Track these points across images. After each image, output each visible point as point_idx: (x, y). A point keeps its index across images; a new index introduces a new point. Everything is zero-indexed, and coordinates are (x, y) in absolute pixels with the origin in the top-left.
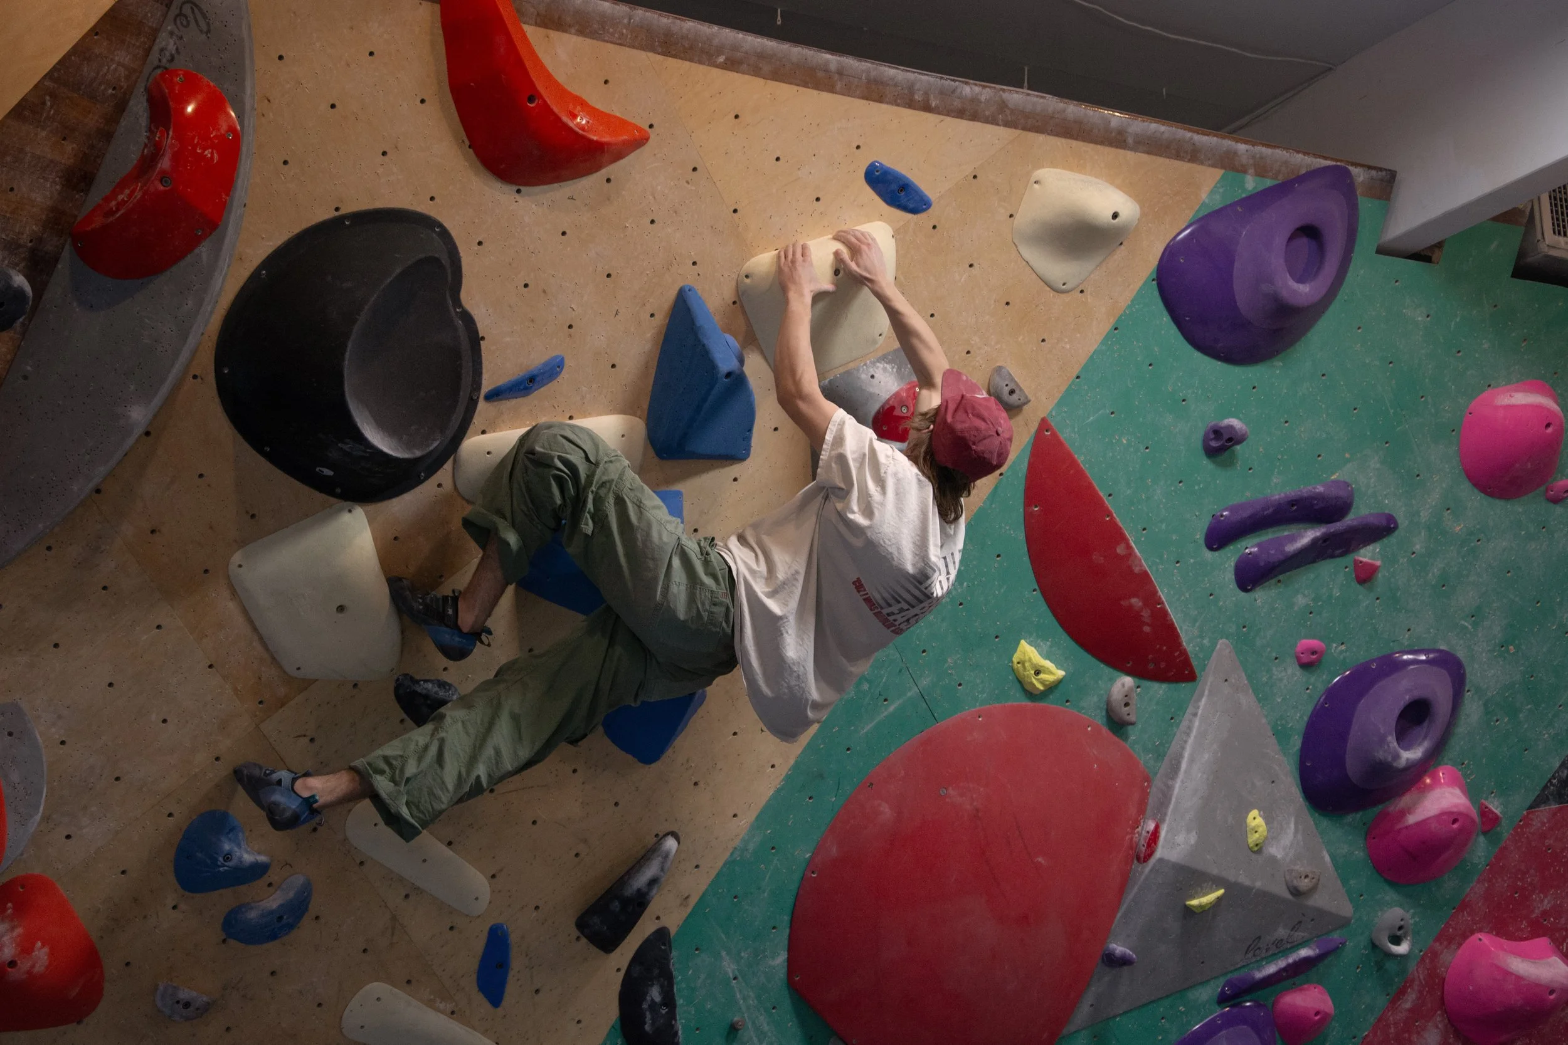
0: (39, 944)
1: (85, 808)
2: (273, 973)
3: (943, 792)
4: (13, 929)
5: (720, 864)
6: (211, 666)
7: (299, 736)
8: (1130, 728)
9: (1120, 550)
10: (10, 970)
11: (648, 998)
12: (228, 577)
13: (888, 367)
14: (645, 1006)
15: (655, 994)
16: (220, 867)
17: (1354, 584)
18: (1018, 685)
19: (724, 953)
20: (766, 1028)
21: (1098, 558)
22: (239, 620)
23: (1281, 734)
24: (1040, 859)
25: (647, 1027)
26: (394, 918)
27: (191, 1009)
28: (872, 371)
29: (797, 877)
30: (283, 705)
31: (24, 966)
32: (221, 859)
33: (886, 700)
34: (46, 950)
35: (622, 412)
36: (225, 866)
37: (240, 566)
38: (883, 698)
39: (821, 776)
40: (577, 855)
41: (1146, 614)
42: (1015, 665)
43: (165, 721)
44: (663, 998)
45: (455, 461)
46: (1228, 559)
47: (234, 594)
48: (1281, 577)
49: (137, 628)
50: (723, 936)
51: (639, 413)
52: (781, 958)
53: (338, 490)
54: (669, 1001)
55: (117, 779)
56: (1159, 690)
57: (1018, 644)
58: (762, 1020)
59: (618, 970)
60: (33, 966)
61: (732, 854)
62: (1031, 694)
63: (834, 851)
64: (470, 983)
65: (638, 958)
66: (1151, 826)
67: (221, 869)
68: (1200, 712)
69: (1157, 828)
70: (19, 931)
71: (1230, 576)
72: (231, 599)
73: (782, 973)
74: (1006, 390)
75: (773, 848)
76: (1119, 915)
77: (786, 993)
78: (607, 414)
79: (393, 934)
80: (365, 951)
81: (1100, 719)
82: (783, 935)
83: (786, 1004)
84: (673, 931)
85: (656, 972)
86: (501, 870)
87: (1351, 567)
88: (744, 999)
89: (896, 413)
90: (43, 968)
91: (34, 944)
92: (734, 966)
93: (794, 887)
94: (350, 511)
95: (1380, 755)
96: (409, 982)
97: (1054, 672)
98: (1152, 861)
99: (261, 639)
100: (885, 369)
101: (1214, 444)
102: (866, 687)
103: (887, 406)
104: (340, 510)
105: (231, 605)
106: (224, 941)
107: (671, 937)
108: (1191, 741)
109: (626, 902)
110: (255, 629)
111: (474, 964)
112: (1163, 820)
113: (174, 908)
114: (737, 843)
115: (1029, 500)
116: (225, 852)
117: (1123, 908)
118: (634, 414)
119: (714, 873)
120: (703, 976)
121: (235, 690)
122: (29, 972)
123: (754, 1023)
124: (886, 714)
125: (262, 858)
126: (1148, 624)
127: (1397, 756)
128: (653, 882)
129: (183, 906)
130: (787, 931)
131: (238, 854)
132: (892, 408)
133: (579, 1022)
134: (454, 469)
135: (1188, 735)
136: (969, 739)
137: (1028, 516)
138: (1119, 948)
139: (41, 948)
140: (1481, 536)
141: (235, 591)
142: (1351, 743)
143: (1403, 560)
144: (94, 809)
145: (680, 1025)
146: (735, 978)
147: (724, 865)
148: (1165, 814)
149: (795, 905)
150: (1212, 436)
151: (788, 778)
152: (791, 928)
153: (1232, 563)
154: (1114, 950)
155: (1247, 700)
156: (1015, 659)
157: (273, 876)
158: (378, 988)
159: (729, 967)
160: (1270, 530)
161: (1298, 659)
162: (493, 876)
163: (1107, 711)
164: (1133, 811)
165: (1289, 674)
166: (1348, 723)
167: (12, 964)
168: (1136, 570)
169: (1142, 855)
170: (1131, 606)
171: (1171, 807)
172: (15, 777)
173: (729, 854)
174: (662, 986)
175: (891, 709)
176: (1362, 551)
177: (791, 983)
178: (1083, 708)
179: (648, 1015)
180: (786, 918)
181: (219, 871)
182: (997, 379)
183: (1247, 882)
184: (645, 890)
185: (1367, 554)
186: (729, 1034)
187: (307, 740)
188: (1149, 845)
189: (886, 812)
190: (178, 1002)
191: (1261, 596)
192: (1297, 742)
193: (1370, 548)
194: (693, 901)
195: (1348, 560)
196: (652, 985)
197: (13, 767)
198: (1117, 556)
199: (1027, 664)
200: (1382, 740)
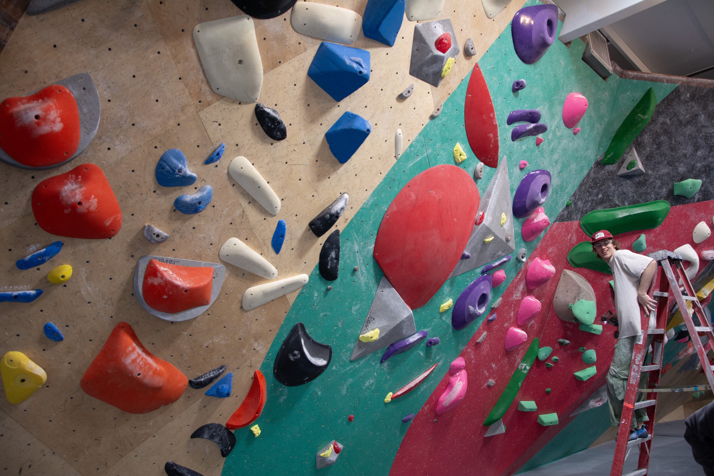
0: (93, 196)
1: (118, 136)
2: (194, 228)
3: (431, 192)
4: (81, 187)
5: (359, 208)
6: (180, 79)
7: (215, 121)
8: (479, 180)
9: (491, 115)
10: (79, 206)
11: (331, 256)
12: (193, 36)
13: (440, 25)
14: (329, 259)
15: (333, 254)
16: (176, 175)
17: (535, 145)
18: (453, 159)
19: (355, 242)
20: (364, 271)
21: (485, 117)
22: (195, 59)
23: (512, 190)
24: (455, 219)
25: (329, 267)
26: (243, 211)
27: (159, 238)
28: (435, 25)
29: (382, 217)
30: (209, 105)
31: (86, 205)
32: (177, 171)
33: (417, 156)
34: (96, 200)
35: (355, 11)
36: (178, 174)
37: (199, 31)
38: (416, 155)
39: (394, 180)
40: (313, 196)
41: (493, 140)
42: (454, 151)
43: (157, 101)
44: (336, 256)
45: (292, 10)
46: (511, 128)
47: (194, 45)
48: (521, 139)
49: (149, 50)
50: (356, 236)
51: (361, 14)
52: (373, 246)
53: (245, 8)
54: (337, 258)
55: (133, 125)
56: (488, 168)
57: (456, 144)
58: (363, 268)
59: (321, 244)
60: (90, 207)
61: (363, 205)
62: (457, 163)
63: (395, 209)
64: (269, 243)
65: (328, 240)
66: (481, 213)
67: (177, 176)
68: (498, 178)
69: (483, 214)
70: (84, 188)
71: (510, 135)
72: (193, 48)
73: (372, 252)
74: (471, 47)
75: (376, 205)
76: (469, 242)
77: (372, 259)
78: (350, 9)
79: (243, 218)
80: (231, 224)
81: (471, 175)
82: (373, 239)
83: (371, 263)
84: (341, 231)
85: (334, 246)
86: (286, 197)
87: (536, 139)
88: (359, 260)
89: (443, 41)
90: (94, 208)
91: (91, 196)
92: (358, 248)
93: (380, 220)
94: (248, 19)
95: (536, 199)
96: (246, 239)
97: (464, 157)
98: (482, 224)
99: (203, 71)
100: (439, 25)
101: (516, 87)
102: (412, 149)
103: (441, 38)
104: (244, 17)
105: (192, 51)
106: (175, 210)
107: (340, 233)
108: (495, 187)
109: (332, 215)
110: (201, 65)
111: (271, 235)
112: (485, 211)
113: (154, 192)
114: (365, 201)
115: (468, 92)
116: (179, 168)
117: (471, 239)
118: (359, 13)
119: (357, 211)
120: (348, 250)
121: (190, 93)
122: (88, 209)
123: (361, 269)
124: (416, 161)
125: (194, 175)
126: (492, 144)
127: (540, 200)
128: (342, 209)
129: (158, 192)
130: (376, 237)
131: (184, 170)
132: (443, 39)
133: (305, 263)
134: (291, 13)
135: (494, 185)
136: (439, 174)
137: (467, 98)
138: (467, 253)
139: (94, 199)
140: (562, 138)
141: (195, 43)
142: (529, 195)
143: (546, 141)
144: (122, 137)
145: (340, 267)
146: (357, 252)
147: (360, 209)
148: (486, 210)
149: (379, 227)
150: (516, 85)
151: (385, 179)
152: (377, 235)
153: (511, 131)
154: (465, 253)
155: (507, 177)
156: (455, 149)
157: (197, 184)
158: (235, 240)
159: (356, 248)
160: (522, 122)
161: (520, 166)
162: (282, 200)
163: (474, 173)
164: (476, 208)
165: (517, 170)
166: (528, 189)
167: (80, 203)
168: (494, 123)
169: (478, 223)
170: (490, 136)
171: (488, 207)
172: (85, 110)
173: (362, 205)
174: (336, 252)
175: (419, 159)
176: (539, 135)
177: (374, 256)
178: (468, 171)
179: (330, 263)
180: (376, 232)
181: (176, 177)
182: (469, 42)
183: (499, 236)
184: (339, 212)
185: (540, 136)
186: (353, 272)
187: (218, 124)
188: (481, 219)
189: (413, 196)
190: (154, 234)
191: (516, 143)
192: (514, 193)
193: (541, 134)
194: (349, 221)
195: (535, 137)
196: (332, 251)
197: (85, 105)
198: (490, 117)
199: (458, 151)
200: (538, 195)
